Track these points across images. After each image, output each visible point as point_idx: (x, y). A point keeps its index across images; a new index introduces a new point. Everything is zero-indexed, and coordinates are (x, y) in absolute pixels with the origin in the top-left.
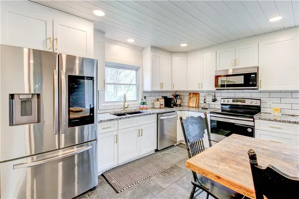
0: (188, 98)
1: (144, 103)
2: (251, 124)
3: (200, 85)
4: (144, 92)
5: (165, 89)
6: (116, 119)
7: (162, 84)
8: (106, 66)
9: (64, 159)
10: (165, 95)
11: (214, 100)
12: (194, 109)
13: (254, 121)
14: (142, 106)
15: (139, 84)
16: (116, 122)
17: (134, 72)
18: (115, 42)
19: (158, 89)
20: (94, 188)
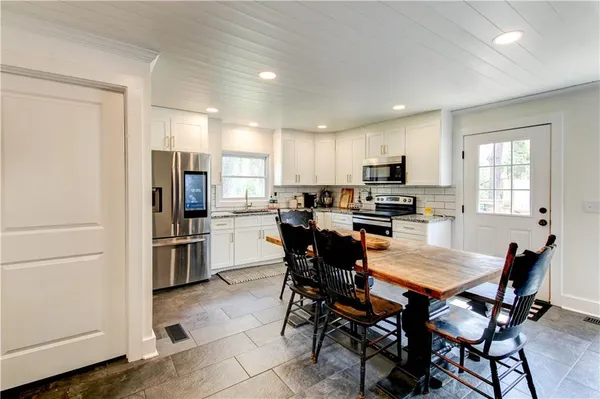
0: (340, 196)
1: (274, 202)
2: (389, 225)
3: (349, 177)
4: (275, 187)
5: (302, 183)
6: (232, 216)
7: (298, 178)
8: (224, 155)
9: (177, 246)
10: (306, 191)
11: (369, 199)
12: (346, 211)
13: (391, 221)
14: (271, 205)
15: (268, 177)
16: (232, 219)
17: (261, 162)
18: (234, 126)
19: (293, 182)
20: (207, 281)
